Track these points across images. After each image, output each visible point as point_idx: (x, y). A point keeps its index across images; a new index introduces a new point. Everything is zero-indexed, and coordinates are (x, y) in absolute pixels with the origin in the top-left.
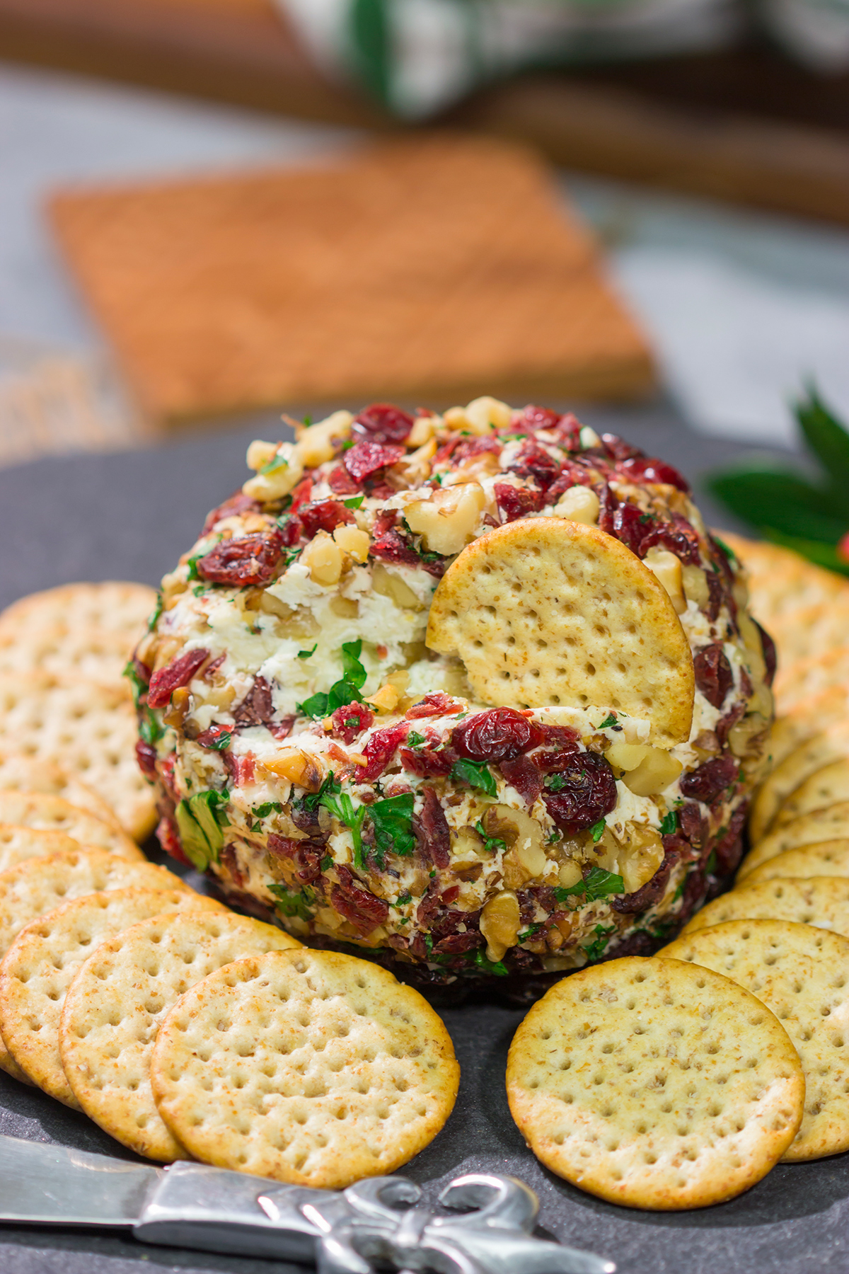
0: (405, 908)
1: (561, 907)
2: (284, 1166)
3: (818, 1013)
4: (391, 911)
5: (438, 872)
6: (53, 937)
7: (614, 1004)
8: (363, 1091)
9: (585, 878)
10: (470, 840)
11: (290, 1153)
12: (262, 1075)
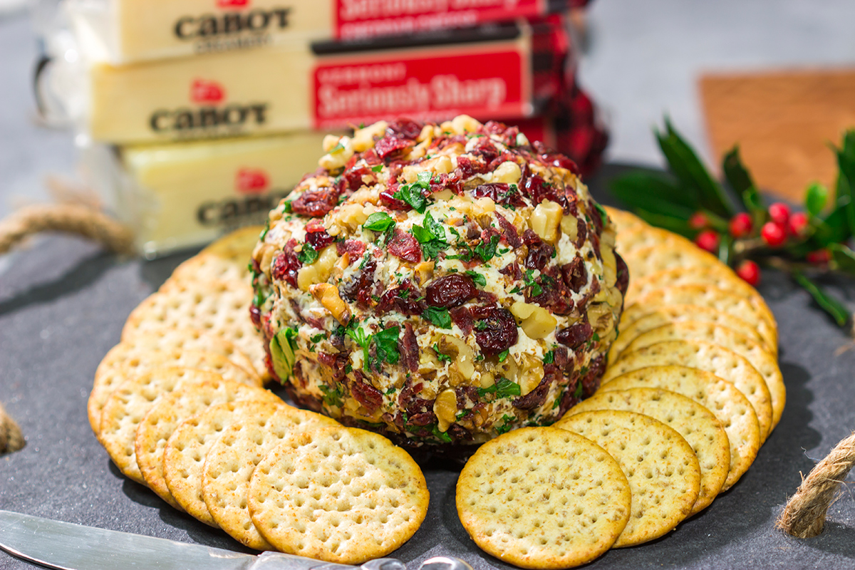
0: (392, 396)
1: (482, 400)
2: (325, 551)
3: (636, 460)
4: (384, 397)
5: (411, 373)
6: (200, 426)
7: (516, 455)
8: (372, 508)
9: (496, 384)
10: (430, 356)
11: (329, 543)
12: (313, 498)
